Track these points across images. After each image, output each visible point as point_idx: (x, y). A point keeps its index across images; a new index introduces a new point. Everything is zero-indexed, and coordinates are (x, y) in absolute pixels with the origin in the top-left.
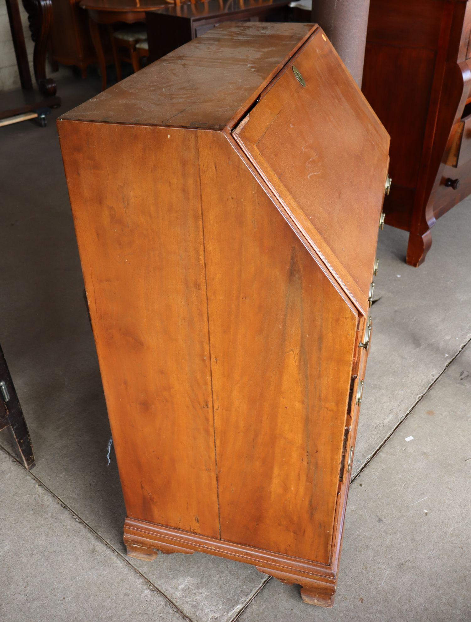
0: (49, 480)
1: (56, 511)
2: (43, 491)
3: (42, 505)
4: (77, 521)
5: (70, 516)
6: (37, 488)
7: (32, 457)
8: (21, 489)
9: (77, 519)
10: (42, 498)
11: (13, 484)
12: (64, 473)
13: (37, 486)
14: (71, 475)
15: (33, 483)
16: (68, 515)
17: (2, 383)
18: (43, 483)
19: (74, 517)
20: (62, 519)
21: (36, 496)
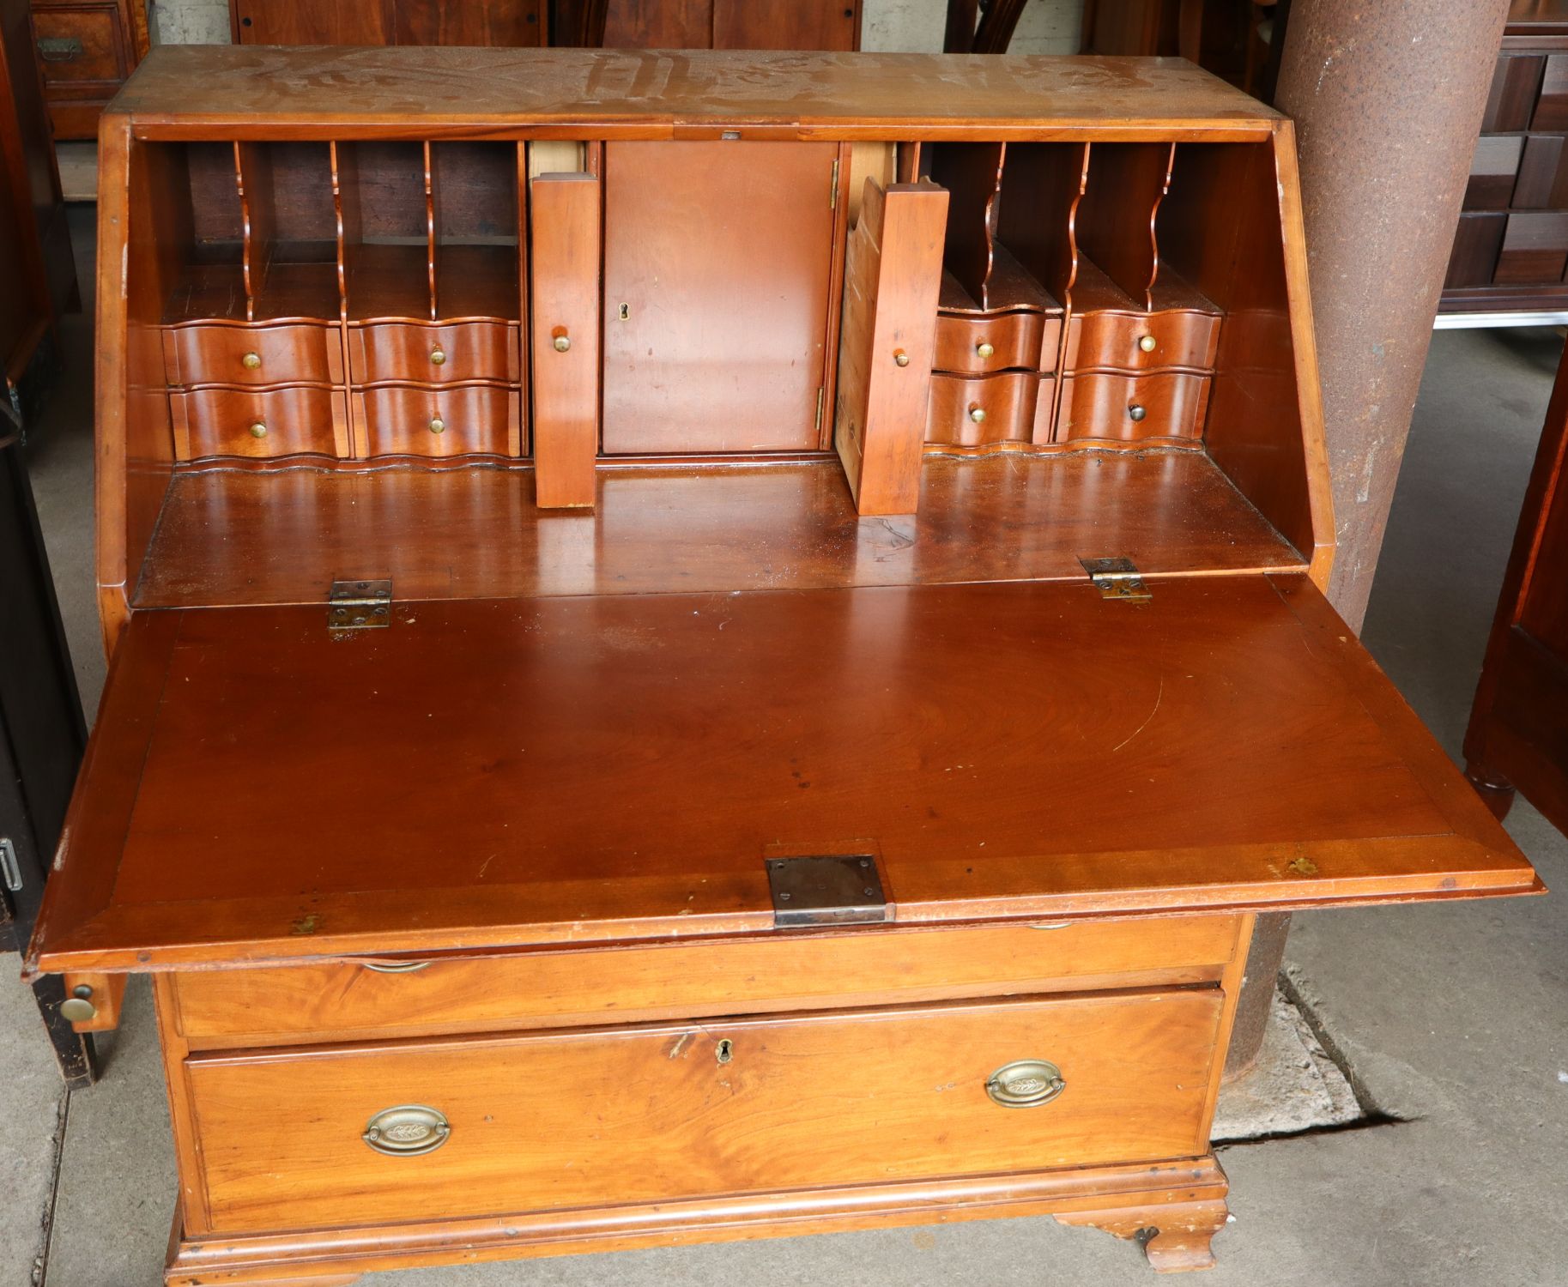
0: (84, 1138)
1: (22, 1223)
2: (47, 1159)
3: (14, 1190)
4: (32, 1275)
5: (33, 1254)
6: (43, 1142)
7: (79, 1058)
8: (17, 1124)
9: (37, 1271)
10: (30, 1172)
11: (16, 1104)
12: (122, 1142)
13: (49, 1138)
14: (132, 1154)
15: (50, 1125)
16: (32, 1247)
17: (5, 841)
18: (66, 1135)
19: (39, 1262)
20: (14, 1250)
21: (25, 1160)
